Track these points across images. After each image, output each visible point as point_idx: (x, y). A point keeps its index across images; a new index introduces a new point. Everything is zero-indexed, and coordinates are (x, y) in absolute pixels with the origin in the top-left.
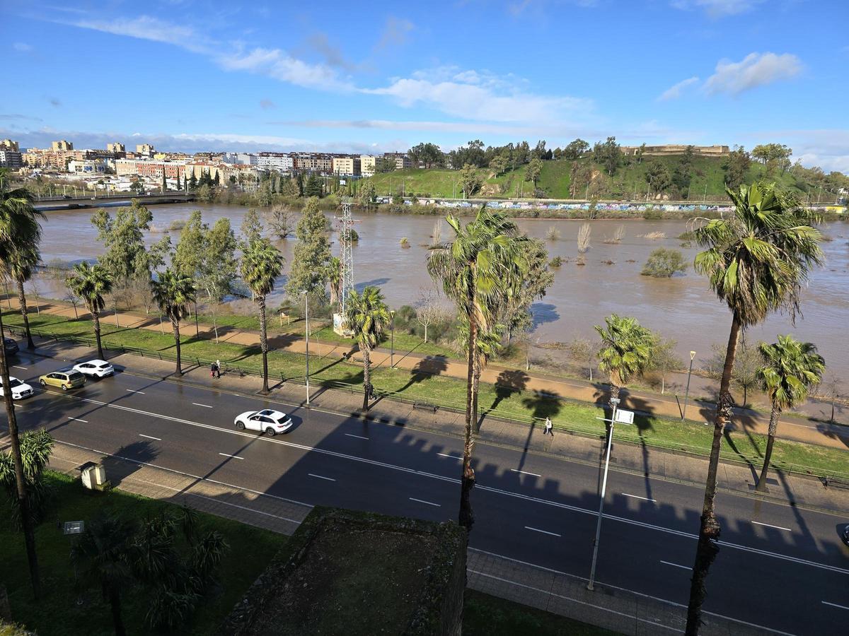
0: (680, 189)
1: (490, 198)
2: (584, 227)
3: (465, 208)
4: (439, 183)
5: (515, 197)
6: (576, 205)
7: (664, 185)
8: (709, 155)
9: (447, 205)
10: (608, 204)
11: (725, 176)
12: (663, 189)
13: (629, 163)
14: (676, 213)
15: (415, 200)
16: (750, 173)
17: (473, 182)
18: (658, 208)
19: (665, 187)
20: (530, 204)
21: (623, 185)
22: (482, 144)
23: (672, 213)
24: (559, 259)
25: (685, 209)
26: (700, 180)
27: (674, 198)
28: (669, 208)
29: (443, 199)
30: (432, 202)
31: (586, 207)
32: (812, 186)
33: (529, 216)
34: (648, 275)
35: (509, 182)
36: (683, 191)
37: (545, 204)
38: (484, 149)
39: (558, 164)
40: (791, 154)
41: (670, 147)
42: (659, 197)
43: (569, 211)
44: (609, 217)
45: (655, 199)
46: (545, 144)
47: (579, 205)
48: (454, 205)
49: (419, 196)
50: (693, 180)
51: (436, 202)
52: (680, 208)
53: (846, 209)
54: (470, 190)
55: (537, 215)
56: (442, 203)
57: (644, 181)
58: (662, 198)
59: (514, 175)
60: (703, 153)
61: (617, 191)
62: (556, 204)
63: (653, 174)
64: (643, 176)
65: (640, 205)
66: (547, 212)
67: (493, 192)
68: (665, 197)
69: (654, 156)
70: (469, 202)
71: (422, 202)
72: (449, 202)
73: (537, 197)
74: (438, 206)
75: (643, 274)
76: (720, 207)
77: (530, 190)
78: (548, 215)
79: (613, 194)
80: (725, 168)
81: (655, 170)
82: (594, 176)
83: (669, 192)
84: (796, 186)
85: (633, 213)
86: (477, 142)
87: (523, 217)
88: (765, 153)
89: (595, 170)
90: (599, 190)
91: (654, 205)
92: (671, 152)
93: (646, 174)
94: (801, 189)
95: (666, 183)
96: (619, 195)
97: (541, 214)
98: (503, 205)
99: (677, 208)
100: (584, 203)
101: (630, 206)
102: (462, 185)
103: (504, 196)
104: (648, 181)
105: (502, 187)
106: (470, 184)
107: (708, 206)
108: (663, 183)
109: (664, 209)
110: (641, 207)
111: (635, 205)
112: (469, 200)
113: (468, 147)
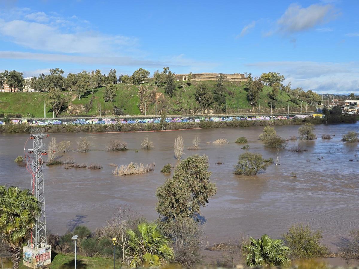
0: (220, 105)
1: (77, 116)
2: (179, 138)
3: (56, 125)
4: (27, 104)
5: (98, 114)
6: (149, 120)
7: (209, 102)
8: (233, 80)
9: (39, 123)
10: (173, 118)
11: (247, 95)
12: (208, 105)
13: (182, 87)
14: (221, 123)
15: (8, 121)
16: (262, 93)
17: (59, 103)
18: (208, 120)
19: (210, 105)
20: (113, 120)
21: (180, 103)
22: (62, 72)
23: (218, 123)
24: (169, 166)
25: (226, 120)
26: (231, 98)
27: (217, 112)
28: (216, 120)
29: (35, 118)
30: (25, 121)
31: (158, 121)
32: (300, 101)
33: (114, 130)
34: (240, 174)
35: (91, 103)
36: (222, 106)
37: (125, 119)
38: (65, 76)
39: (128, 87)
40: (284, 79)
41: (206, 75)
42: (206, 111)
43: (145, 125)
44: (175, 128)
45: (204, 113)
46: (115, 71)
47: (152, 120)
48: (46, 123)
49: (11, 116)
50: (227, 99)
51: (29, 121)
52: (223, 119)
53: (324, 115)
54: (58, 110)
55: (120, 129)
56: (34, 122)
57: (194, 100)
58: (208, 112)
59: (94, 97)
60: (229, 79)
61: (177, 108)
62: (133, 119)
63: (200, 95)
64: (193, 96)
65: (195, 118)
66: (127, 126)
67: (79, 111)
68: (211, 111)
69: (197, 81)
70: (59, 120)
71: (15, 122)
72: (41, 120)
73: (117, 114)
74: (31, 124)
75: (236, 174)
76: (249, 117)
77: (110, 108)
78: (128, 129)
79: (174, 110)
80: (246, 89)
81: (202, 92)
82: (158, 97)
83: (213, 108)
84: (291, 101)
85: (191, 125)
86: (58, 70)
87: (109, 131)
88: (269, 79)
89: (158, 92)
90: (163, 107)
91: (206, 117)
92: (208, 78)
93: (195, 95)
94: (295, 103)
95: (210, 101)
96: (178, 111)
97: (123, 128)
98: (90, 122)
99: (221, 120)
100: (155, 118)
101: (189, 119)
102: (50, 106)
103: (89, 114)
104: (198, 100)
105: (86, 106)
106: (57, 105)
107: (241, 117)
108: (208, 101)
109: (212, 121)
110: (197, 119)
111: (192, 118)
112: (59, 118)
113: (50, 73)
